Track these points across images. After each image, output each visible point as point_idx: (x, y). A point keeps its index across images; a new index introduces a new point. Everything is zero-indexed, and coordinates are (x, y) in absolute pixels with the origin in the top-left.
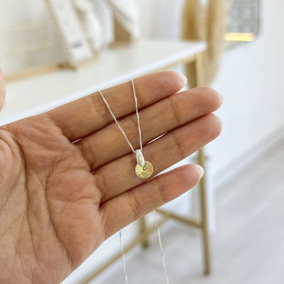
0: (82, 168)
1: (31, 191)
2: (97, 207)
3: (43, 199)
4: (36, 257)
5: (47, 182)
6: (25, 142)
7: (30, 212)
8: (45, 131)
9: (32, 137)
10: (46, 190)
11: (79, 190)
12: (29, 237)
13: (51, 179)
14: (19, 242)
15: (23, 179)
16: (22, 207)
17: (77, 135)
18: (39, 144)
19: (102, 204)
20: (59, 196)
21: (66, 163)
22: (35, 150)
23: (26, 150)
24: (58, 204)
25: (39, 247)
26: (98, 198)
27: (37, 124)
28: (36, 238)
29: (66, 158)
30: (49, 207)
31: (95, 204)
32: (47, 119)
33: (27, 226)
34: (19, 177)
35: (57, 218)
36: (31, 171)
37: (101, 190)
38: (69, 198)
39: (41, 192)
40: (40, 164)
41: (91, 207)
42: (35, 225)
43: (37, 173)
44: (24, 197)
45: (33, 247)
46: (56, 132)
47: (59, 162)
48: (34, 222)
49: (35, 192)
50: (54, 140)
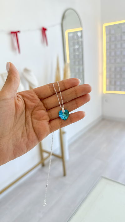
0: (43, 110)
1: (27, 116)
2: (48, 123)
3: (30, 119)
4: (28, 138)
5: (32, 113)
6: (26, 100)
7: (26, 123)
8: (33, 96)
9: (28, 98)
10: (31, 116)
11: (42, 117)
12: (25, 131)
13: (33, 112)
14: (23, 133)
15: (24, 112)
16: (24, 121)
17: (43, 98)
18: (30, 101)
19: (50, 121)
20: (36, 118)
21: (39, 108)
22: (29, 103)
23: (26, 102)
24: (35, 121)
25: (29, 135)
26: (48, 120)
27: (30, 94)
28: (28, 132)
29: (39, 106)
30: (32, 122)
31: (47, 122)
32: (33, 92)
33: (25, 128)
34: (24, 111)
35: (35, 126)
36: (27, 110)
37: (50, 117)
38: (39, 119)
39: (30, 117)
40: (30, 107)
41: (46, 123)
42: (27, 127)
43: (29, 110)
44: (25, 118)
45: (27, 135)
46: (36, 97)
47: (37, 107)
48: (27, 126)
49: (28, 116)
50: (36, 100)
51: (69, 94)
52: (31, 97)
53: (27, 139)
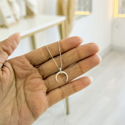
0: (38, 78)
1: (18, 87)
3: (22, 91)
4: (20, 116)
5: (24, 84)
7: (17, 97)
8: (23, 63)
9: (18, 65)
10: (24, 87)
12: (16, 107)
13: (26, 82)
14: (13, 110)
15: (14, 83)
16: (14, 95)
17: (36, 64)
18: (21, 68)
20: (29, 89)
22: (19, 71)
23: (16, 71)
24: (28, 93)
25: (21, 111)
28: (19, 107)
29: (32, 74)
30: (25, 94)
32: (24, 57)
33: (16, 103)
35: (28, 99)
36: (18, 79)
39: (22, 88)
40: (21, 76)
42: (19, 102)
43: (20, 80)
44: (15, 90)
45: (18, 111)
46: (28, 63)
47: (29, 75)
48: (19, 100)
49: (20, 88)
50: (27, 66)
51: (69, 56)
52: (21, 64)
53: (18, 117)
